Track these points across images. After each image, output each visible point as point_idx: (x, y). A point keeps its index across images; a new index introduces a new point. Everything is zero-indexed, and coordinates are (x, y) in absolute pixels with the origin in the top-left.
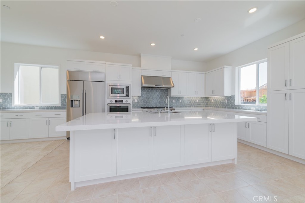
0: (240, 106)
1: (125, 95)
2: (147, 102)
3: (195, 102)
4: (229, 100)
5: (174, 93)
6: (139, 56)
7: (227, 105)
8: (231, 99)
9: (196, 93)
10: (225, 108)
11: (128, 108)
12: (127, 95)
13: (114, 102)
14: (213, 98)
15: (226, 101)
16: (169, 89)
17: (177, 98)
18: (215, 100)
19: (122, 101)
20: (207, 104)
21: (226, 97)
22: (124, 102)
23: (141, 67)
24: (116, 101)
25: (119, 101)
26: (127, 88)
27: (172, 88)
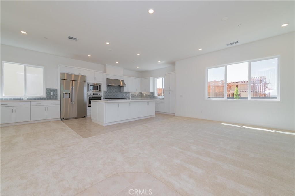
0: (157, 97)
1: (98, 90)
2: (108, 95)
3: (135, 96)
4: (152, 94)
5: (125, 90)
6: (105, 65)
7: (151, 97)
8: (153, 93)
9: (137, 90)
10: (151, 98)
11: (100, 98)
12: (100, 90)
13: (92, 95)
14: (145, 93)
15: (151, 95)
16: (122, 88)
17: (126, 93)
18: (146, 94)
19: (97, 94)
20: (142, 97)
21: (151, 93)
22: (98, 95)
23: (106, 73)
24: (93, 94)
25: (95, 94)
26: (100, 86)
27: (124, 87)
